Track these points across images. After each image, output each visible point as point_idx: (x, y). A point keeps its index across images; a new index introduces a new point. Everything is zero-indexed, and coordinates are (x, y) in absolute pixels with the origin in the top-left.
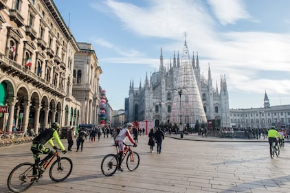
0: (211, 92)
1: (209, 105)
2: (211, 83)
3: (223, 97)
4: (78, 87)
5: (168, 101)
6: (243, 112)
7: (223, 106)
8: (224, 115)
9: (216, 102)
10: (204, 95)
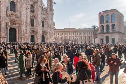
0: (39, 3)
1: (37, 18)
8: (49, 31)
10: (32, 6)
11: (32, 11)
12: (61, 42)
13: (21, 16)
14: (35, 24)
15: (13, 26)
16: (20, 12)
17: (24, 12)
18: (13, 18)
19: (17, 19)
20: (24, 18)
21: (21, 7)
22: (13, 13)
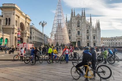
0: (91, 29)
1: (90, 35)
2: (91, 24)
3: (97, 31)
4: (8, 27)
5: (69, 34)
6: (112, 39)
7: (98, 36)
8: (98, 40)
9: (94, 34)
10: (88, 30)
11: (88, 33)
12: (107, 46)
13: (82, 36)
14: (89, 38)
15: (79, 40)
16: (82, 34)
17: (83, 34)
18: (79, 37)
19: (80, 37)
20: (83, 37)
21: (82, 32)
22: (79, 35)
